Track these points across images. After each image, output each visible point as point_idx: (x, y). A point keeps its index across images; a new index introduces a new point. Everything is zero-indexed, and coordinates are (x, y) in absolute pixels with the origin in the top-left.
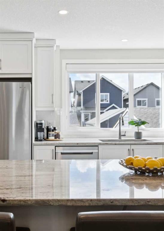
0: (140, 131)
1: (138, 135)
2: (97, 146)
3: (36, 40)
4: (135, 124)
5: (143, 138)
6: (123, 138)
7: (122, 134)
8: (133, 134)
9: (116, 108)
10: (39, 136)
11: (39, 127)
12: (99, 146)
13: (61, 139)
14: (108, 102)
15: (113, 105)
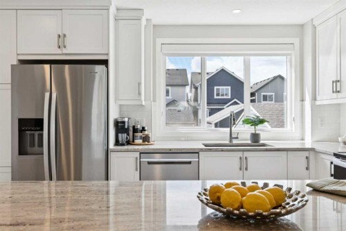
0: (257, 132)
1: (255, 138)
2: (198, 153)
3: (118, 9)
4: (250, 123)
5: (261, 142)
6: (235, 142)
7: (233, 136)
8: (249, 136)
9: (238, 104)
10: (120, 139)
11: (120, 127)
12: (200, 153)
13: (152, 143)
14: (230, 97)
15: (235, 100)
